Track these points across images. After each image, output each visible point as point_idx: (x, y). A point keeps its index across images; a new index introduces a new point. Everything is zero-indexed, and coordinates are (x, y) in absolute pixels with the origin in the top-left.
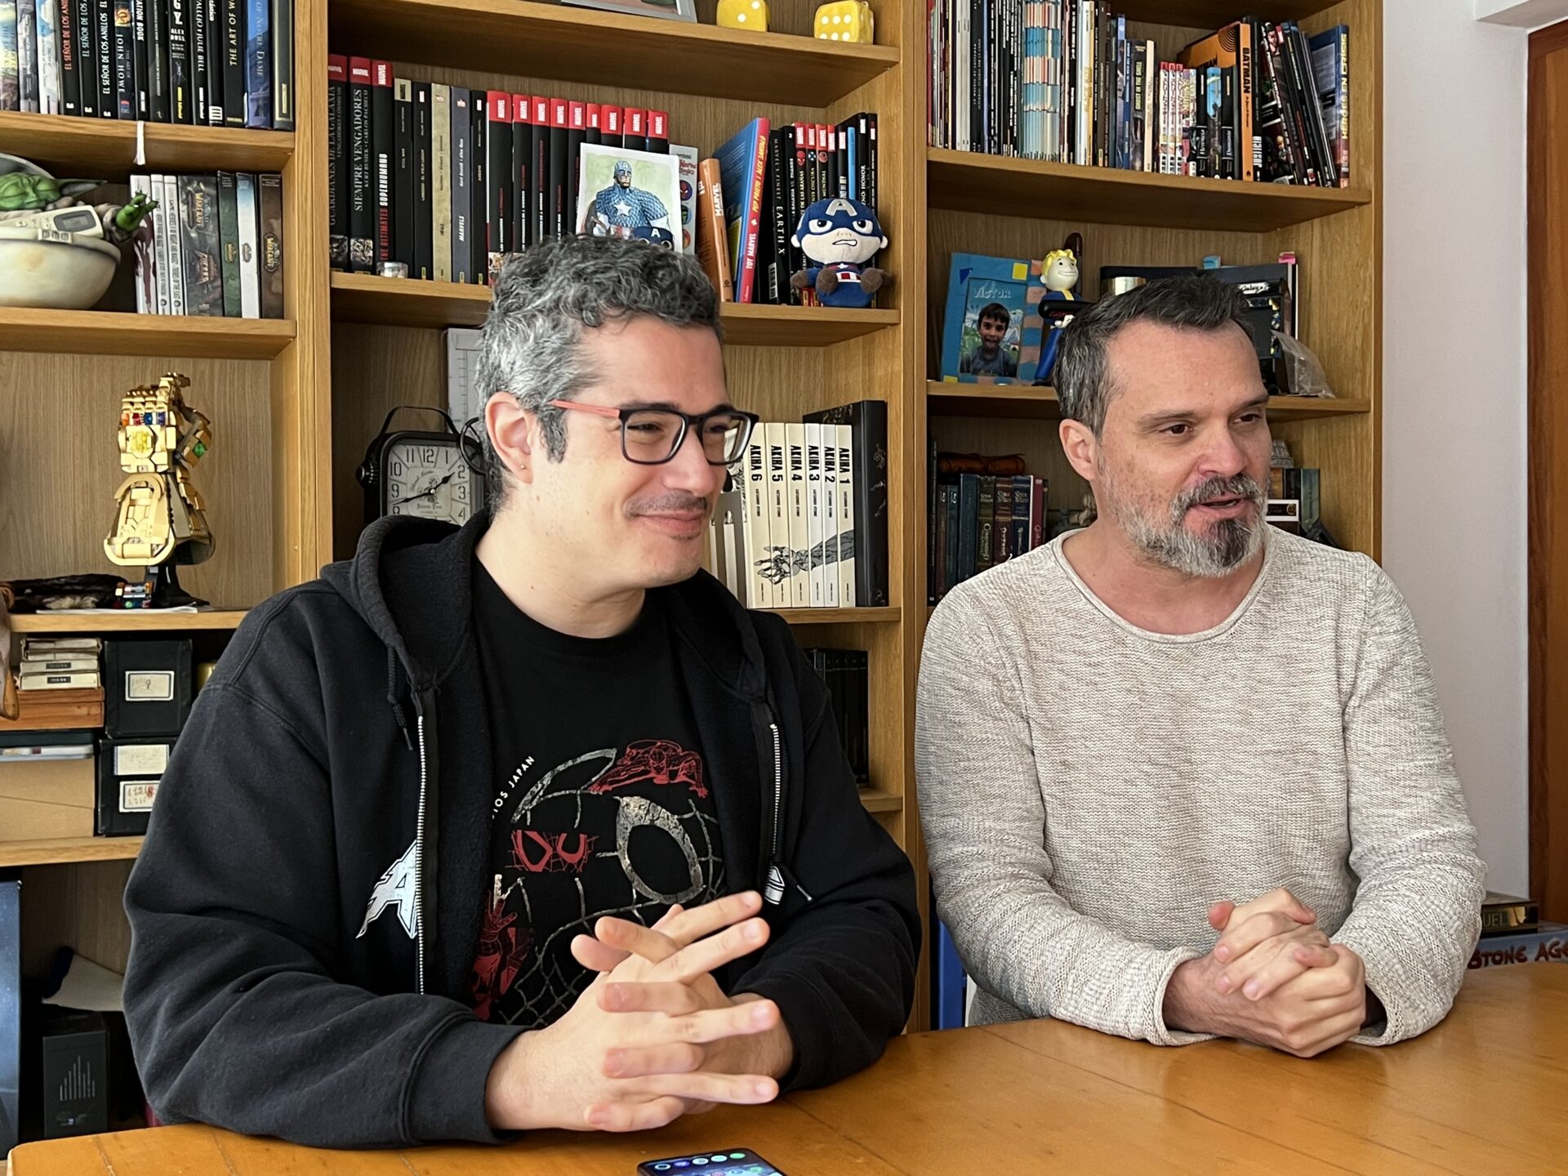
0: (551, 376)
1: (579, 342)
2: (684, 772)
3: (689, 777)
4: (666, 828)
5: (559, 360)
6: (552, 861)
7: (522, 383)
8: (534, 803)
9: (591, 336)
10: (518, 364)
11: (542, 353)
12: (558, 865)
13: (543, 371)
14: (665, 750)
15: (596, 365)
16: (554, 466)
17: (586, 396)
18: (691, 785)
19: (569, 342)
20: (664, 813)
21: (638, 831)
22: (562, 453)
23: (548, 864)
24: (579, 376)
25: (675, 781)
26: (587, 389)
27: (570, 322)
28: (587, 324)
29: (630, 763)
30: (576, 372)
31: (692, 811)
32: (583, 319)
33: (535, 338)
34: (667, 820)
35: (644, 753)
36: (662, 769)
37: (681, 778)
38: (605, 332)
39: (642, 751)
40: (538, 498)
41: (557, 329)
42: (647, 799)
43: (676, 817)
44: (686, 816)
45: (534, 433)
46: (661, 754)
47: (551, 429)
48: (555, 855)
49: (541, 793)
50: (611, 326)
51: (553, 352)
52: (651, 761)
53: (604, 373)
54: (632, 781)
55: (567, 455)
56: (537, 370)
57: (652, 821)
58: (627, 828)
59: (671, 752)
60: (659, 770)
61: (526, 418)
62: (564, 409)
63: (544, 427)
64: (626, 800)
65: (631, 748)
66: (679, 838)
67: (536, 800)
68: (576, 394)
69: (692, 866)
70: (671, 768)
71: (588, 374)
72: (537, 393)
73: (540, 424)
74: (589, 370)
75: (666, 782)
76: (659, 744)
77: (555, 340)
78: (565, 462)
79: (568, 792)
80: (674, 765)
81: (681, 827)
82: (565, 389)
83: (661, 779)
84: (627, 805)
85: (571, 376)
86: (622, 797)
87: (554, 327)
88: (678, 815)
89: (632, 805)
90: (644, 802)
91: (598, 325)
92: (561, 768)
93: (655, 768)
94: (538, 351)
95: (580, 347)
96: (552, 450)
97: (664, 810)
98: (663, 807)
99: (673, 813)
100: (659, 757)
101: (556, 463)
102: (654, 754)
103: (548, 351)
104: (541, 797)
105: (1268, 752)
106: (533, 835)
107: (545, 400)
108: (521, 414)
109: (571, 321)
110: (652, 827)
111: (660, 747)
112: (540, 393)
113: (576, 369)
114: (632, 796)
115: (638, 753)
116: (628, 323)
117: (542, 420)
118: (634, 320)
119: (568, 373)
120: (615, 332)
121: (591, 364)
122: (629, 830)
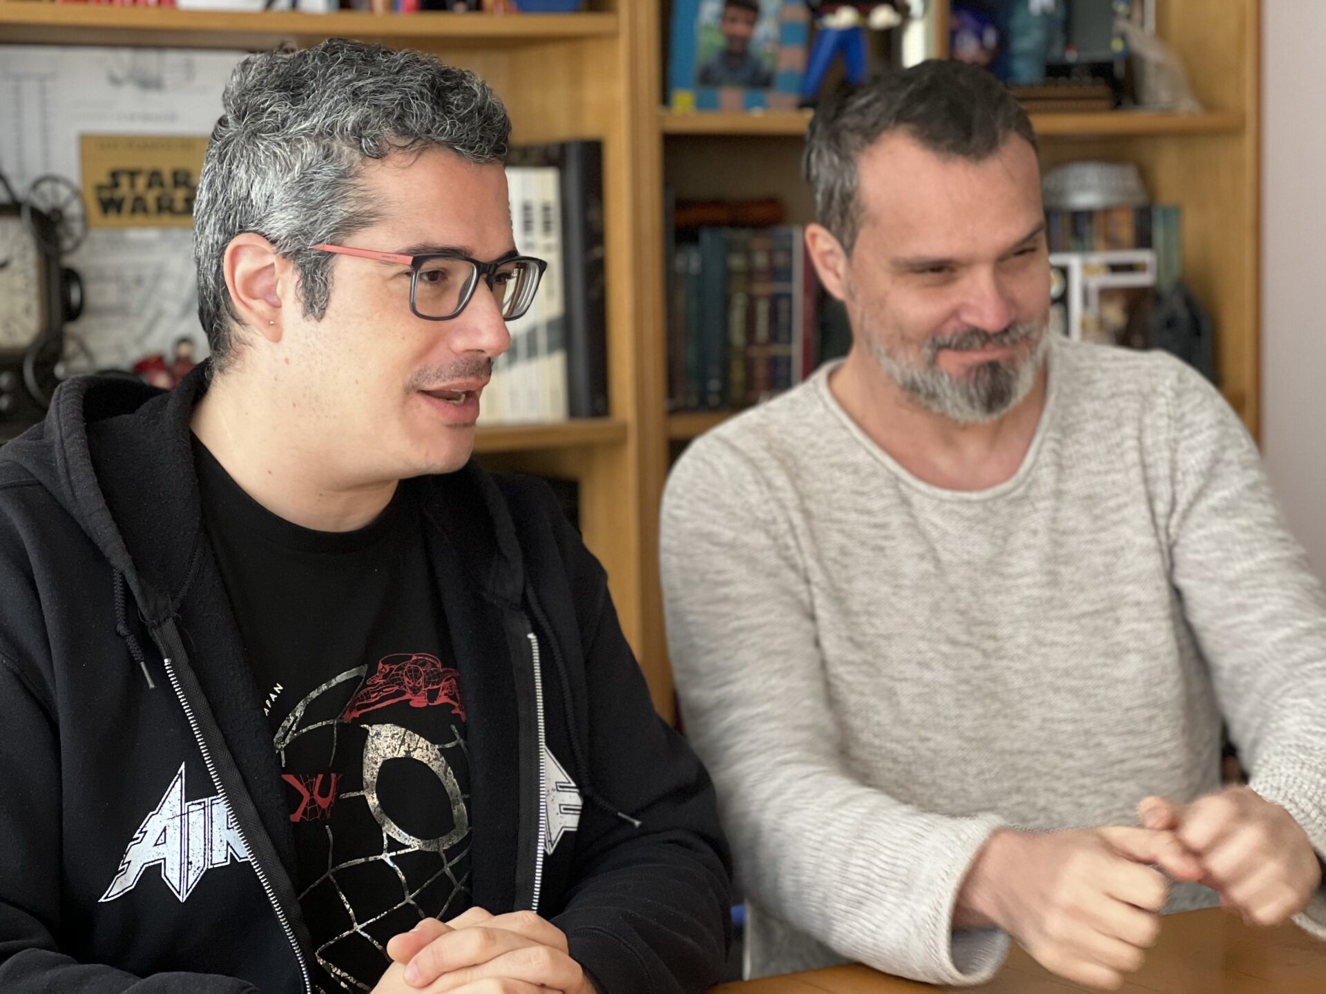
0: (321, 214)
1: (357, 175)
2: (445, 691)
3: (451, 698)
4: (425, 760)
5: (332, 196)
6: (308, 808)
7: (281, 222)
8: (287, 741)
9: (372, 169)
10: (277, 198)
11: (309, 187)
12: (314, 811)
13: (311, 208)
14: (422, 665)
15: (376, 202)
16: (311, 325)
17: (362, 239)
18: (454, 707)
19: (344, 175)
20: (423, 742)
21: (390, 766)
22: (323, 310)
23: (304, 813)
24: (355, 214)
25: (436, 703)
26: (363, 229)
27: (346, 151)
28: (367, 155)
29: (382, 681)
30: (351, 210)
31: (456, 739)
32: (361, 148)
33: (302, 167)
34: (424, 751)
35: (399, 669)
36: (419, 689)
37: (442, 699)
38: (389, 164)
39: (395, 667)
40: (287, 361)
41: (330, 159)
42: (403, 727)
43: (437, 747)
44: (448, 746)
45: (289, 283)
46: (417, 670)
47: (313, 278)
48: (312, 801)
49: (294, 728)
50: (397, 158)
51: (325, 186)
52: (406, 679)
53: (385, 211)
54: (385, 704)
55: (328, 311)
56: (304, 207)
57: (408, 752)
58: (376, 763)
59: (429, 668)
60: (415, 691)
61: (276, 265)
62: (331, 254)
63: (305, 277)
64: (376, 728)
65: (384, 663)
66: (440, 773)
67: (289, 737)
68: (349, 235)
69: (455, 804)
70: (430, 687)
71: (366, 212)
72: (301, 233)
73: (300, 272)
74: (368, 207)
75: (425, 705)
76: (414, 658)
77: (327, 172)
78: (326, 321)
79: (324, 723)
80: (433, 685)
81: (443, 759)
82: (336, 229)
83: (419, 702)
84: (378, 734)
85: (345, 214)
86: (371, 726)
87: (326, 157)
88: (439, 744)
89: (383, 733)
90: (400, 730)
91: (380, 155)
92: (314, 694)
93: (411, 688)
94: (304, 184)
95: (358, 181)
96: (312, 306)
97: (422, 739)
98: (421, 735)
99: (433, 742)
100: (415, 674)
101: (313, 322)
102: (410, 671)
103: (319, 184)
104: (295, 732)
105: (1084, 615)
106: (290, 779)
107: (312, 242)
108: (271, 259)
109: (346, 149)
110: (408, 761)
111: (415, 662)
112: (305, 234)
113: (352, 207)
114: (383, 723)
115: (391, 669)
116: (419, 154)
117: (302, 266)
118: (426, 153)
119: (341, 211)
120: (404, 164)
121: (371, 201)
122: (379, 764)
